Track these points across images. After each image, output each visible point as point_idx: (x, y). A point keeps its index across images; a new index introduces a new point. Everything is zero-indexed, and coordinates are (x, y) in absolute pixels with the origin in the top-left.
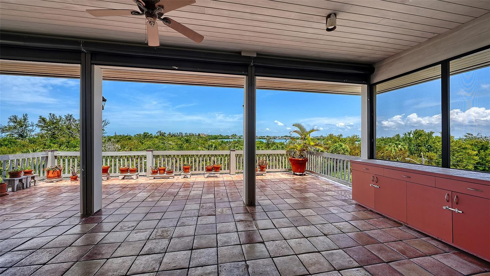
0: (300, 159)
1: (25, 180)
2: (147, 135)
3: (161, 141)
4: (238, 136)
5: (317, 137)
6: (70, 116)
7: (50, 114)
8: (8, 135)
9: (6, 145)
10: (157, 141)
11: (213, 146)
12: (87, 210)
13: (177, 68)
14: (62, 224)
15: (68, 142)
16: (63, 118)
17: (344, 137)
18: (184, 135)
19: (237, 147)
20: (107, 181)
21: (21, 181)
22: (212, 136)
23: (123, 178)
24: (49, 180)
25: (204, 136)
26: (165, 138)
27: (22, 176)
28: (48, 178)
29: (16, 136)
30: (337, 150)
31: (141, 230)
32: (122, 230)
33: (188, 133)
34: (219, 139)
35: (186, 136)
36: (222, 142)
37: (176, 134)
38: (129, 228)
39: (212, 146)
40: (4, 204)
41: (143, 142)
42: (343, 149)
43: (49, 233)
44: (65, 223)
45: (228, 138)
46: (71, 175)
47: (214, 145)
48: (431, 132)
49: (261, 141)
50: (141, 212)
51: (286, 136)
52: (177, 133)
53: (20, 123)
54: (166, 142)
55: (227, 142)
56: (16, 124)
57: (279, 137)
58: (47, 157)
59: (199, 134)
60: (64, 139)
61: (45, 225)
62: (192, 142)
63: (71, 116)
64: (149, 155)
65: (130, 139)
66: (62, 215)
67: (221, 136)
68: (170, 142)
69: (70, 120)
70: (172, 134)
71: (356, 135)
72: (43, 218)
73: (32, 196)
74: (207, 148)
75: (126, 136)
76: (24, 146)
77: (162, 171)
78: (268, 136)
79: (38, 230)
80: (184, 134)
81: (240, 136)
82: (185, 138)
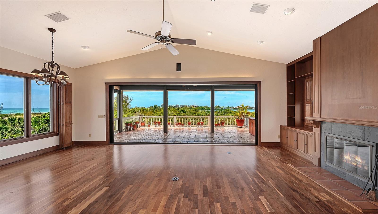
2: (156, 107)
4: (221, 107)
13: (189, 89)
22: (200, 107)
25: (194, 107)
28: (141, 125)
33: (183, 105)
34: (205, 110)
36: (208, 112)
37: (174, 106)
47: (201, 114)
58: (140, 118)
59: (191, 106)
62: (186, 112)
64: (175, 117)
67: (207, 107)
70: (171, 106)
77: (180, 124)
80: (180, 106)
81: (222, 107)
82: (181, 109)
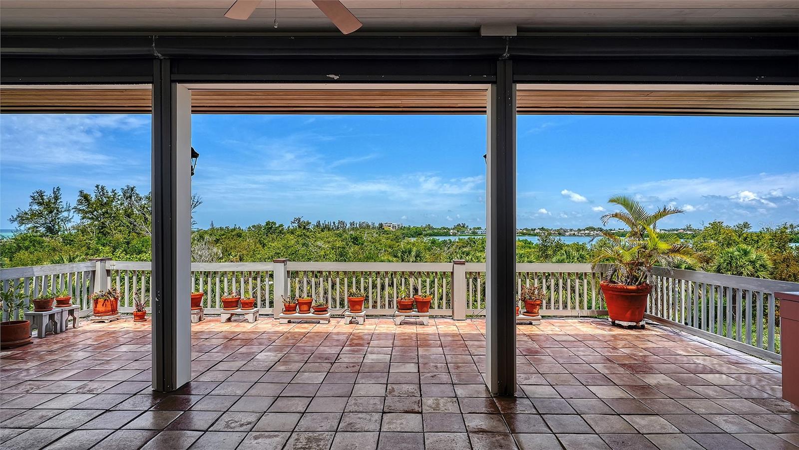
0: (630, 287)
1: (59, 315)
2: (272, 227)
3: (301, 241)
4: (471, 229)
5: (674, 230)
6: (130, 191)
7: (97, 186)
8: (29, 229)
9: (27, 248)
10: (292, 239)
11: (413, 254)
12: (164, 381)
13: (336, 78)
14: (120, 407)
15: (128, 243)
16: (118, 194)
17: (754, 229)
18: (347, 227)
19: (468, 254)
20: (199, 324)
21: (52, 317)
22: (409, 229)
23: (229, 320)
24: (97, 318)
25: (391, 229)
26: (308, 234)
27: (55, 309)
28: (96, 313)
29: (42, 230)
30: (733, 264)
31: (267, 434)
32: (229, 430)
33: (358, 221)
34: (425, 236)
35: (353, 229)
36: (432, 243)
37: (332, 224)
38: (242, 425)
39: (410, 252)
40: (27, 362)
41: (265, 241)
42: (753, 262)
43: (98, 423)
44: (126, 405)
45: (447, 234)
46: (133, 309)
47: (414, 249)
50: (265, 394)
51: (592, 228)
52: (334, 223)
53: (48, 204)
54: (310, 242)
55: (444, 242)
56: (42, 208)
57: (571, 230)
58: (94, 272)
59: (381, 225)
60: (119, 237)
61: (92, 406)
62: (366, 244)
63: (132, 190)
64: (279, 270)
65: (239, 235)
66: (120, 389)
67: (430, 227)
68: (319, 243)
69: (130, 197)
70: (323, 224)
71: (791, 225)
72: (90, 392)
73: (70, 349)
74: (398, 257)
75: (232, 230)
76: (54, 250)
77: (305, 307)
78: (543, 228)
79: (81, 416)
80: (348, 225)
81: (474, 228)
82: (351, 232)
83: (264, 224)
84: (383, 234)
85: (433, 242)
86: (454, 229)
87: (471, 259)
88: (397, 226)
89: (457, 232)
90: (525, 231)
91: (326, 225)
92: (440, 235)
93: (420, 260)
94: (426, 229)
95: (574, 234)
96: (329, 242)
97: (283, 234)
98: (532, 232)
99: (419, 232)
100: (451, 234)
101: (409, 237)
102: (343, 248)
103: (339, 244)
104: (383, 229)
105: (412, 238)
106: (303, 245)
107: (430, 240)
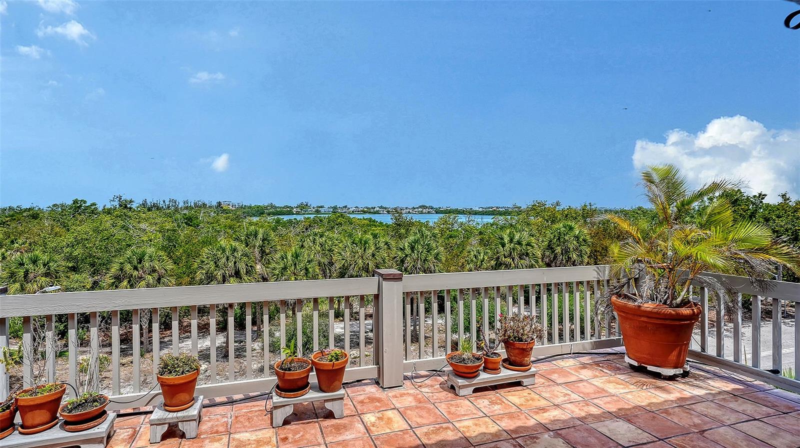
2: (81, 206)
3: (120, 223)
10: (107, 221)
11: (260, 236)
18: (180, 206)
19: (321, 236)
22: (250, 207)
25: (231, 207)
26: (130, 214)
30: (562, 240)
34: (269, 214)
35: (187, 208)
36: (276, 222)
37: (162, 203)
39: (256, 235)
41: (70, 223)
45: (290, 213)
47: (261, 231)
48: (760, 195)
49: (371, 219)
51: (424, 207)
52: (164, 201)
54: (131, 224)
55: (290, 221)
57: (406, 208)
59: (219, 204)
62: (202, 225)
65: (35, 217)
67: (272, 206)
68: (143, 225)
71: (590, 204)
74: (242, 241)
75: (26, 210)
78: (381, 207)
81: (317, 207)
82: (185, 212)
83: (70, 202)
84: (221, 213)
85: (278, 221)
86: (297, 207)
87: (325, 241)
88: (237, 205)
89: (300, 210)
90: (365, 209)
91: (154, 204)
92: (283, 214)
93: (268, 244)
94: (269, 208)
95: (409, 212)
96: (156, 224)
97: (96, 214)
98: (372, 210)
99: (261, 211)
100: (295, 212)
101: (251, 217)
102: (174, 230)
103: (168, 226)
104: (222, 208)
105: (254, 218)
106: (123, 227)
107: (274, 219)
